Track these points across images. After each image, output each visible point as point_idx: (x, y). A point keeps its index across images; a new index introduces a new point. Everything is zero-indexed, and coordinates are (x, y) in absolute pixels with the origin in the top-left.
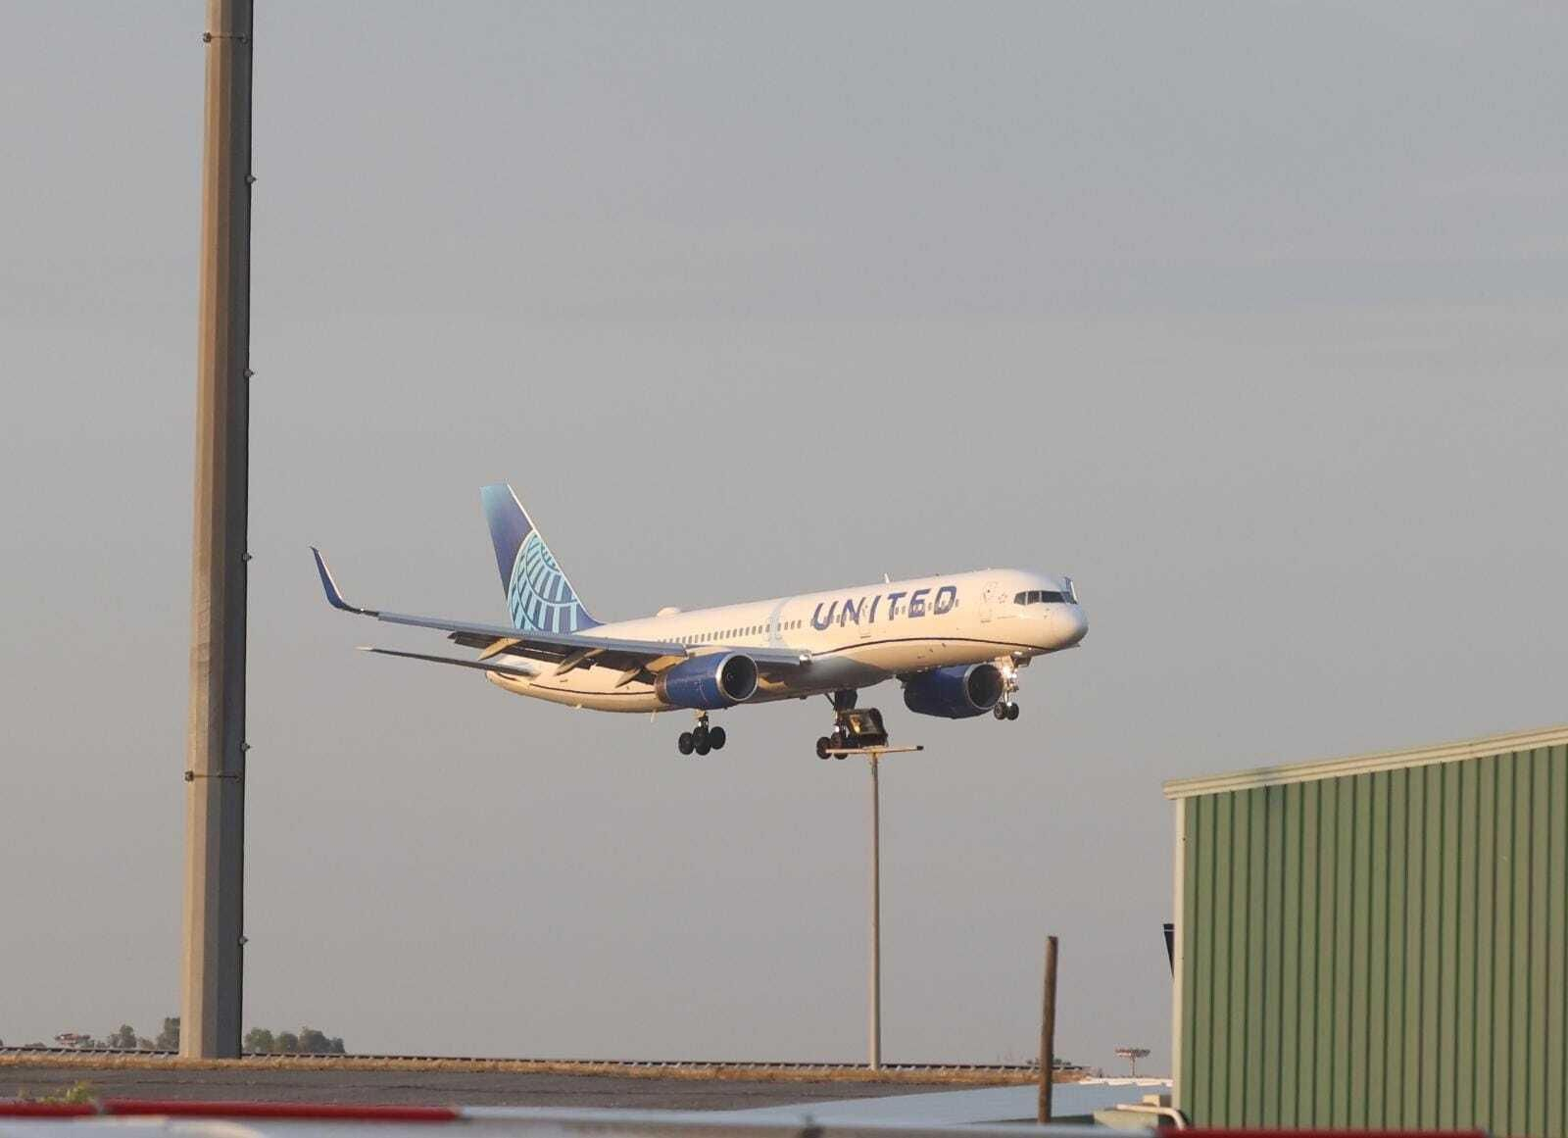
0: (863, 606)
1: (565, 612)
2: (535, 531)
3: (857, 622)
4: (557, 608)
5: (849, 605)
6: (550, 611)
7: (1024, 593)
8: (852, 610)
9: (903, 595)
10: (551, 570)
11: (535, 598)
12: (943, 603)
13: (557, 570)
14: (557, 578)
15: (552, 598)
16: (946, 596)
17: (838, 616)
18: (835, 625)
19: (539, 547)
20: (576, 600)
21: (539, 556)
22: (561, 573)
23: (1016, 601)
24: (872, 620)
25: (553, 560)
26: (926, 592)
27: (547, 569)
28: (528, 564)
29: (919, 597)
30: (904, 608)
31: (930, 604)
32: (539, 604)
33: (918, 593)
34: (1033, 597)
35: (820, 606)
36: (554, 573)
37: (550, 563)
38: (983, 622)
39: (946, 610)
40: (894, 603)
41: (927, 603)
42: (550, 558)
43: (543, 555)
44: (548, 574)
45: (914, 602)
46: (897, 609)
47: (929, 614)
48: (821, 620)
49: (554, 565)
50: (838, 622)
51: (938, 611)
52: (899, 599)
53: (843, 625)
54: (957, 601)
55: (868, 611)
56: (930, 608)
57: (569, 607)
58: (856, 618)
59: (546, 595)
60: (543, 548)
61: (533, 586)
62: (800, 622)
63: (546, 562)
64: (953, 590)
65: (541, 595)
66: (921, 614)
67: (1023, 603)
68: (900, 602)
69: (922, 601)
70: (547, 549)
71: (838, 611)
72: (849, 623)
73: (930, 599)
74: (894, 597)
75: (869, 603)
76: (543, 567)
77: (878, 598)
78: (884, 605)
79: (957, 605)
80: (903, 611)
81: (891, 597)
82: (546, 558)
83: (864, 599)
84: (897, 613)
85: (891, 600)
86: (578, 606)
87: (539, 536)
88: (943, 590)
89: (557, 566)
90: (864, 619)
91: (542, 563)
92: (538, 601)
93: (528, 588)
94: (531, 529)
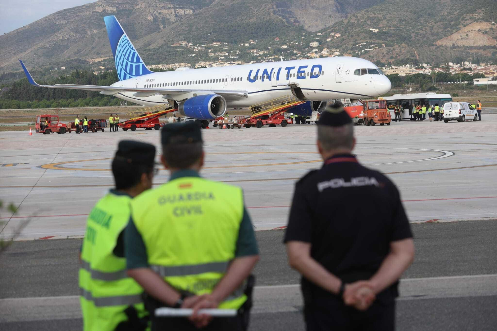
0: (273, 72)
1: (138, 67)
2: (125, 34)
3: (270, 80)
4: (134, 65)
5: (265, 71)
6: (131, 66)
7: (359, 70)
8: (267, 74)
9: (293, 68)
10: (131, 50)
11: (125, 61)
12: (315, 72)
13: (134, 50)
14: (134, 53)
15: (132, 61)
16: (316, 70)
17: (261, 77)
18: (259, 81)
19: (126, 41)
20: (142, 62)
21: (127, 44)
22: (136, 51)
23: (355, 74)
24: (278, 79)
25: (132, 46)
26: (306, 67)
27: (130, 49)
28: (122, 47)
29: (302, 70)
30: (294, 74)
31: (308, 73)
32: (127, 63)
33: (301, 67)
34: (364, 72)
35: (251, 71)
36: (133, 51)
37: (131, 47)
38: (336, 83)
39: (317, 76)
40: (289, 72)
41: (306, 72)
42: (131, 45)
43: (128, 44)
44: (131, 51)
45: (299, 71)
46: (291, 74)
47: (308, 78)
48: (252, 78)
49: (133, 48)
50: (260, 79)
51: (312, 77)
52: (291, 70)
53: (263, 81)
54: (323, 72)
55: (275, 75)
56: (308, 75)
57: (139, 65)
58: (269, 77)
59: (130, 60)
60: (128, 41)
61: (125, 56)
62: (242, 78)
63: (130, 46)
64: (320, 67)
65: (128, 59)
66: (304, 77)
67: (359, 74)
68: (292, 72)
69: (304, 72)
70: (130, 41)
71: (260, 74)
72: (266, 80)
73: (308, 70)
74: (289, 69)
75: (276, 71)
76: (128, 49)
77: (280, 69)
78: (284, 73)
79: (323, 74)
80: (294, 76)
81: (286, 69)
82: (130, 45)
83: (273, 69)
84: (291, 77)
85: (287, 70)
86: (143, 65)
87: (127, 36)
88: (314, 67)
89: (134, 48)
90: (274, 78)
91: (128, 47)
92: (127, 62)
93: (123, 57)
94: (124, 33)
